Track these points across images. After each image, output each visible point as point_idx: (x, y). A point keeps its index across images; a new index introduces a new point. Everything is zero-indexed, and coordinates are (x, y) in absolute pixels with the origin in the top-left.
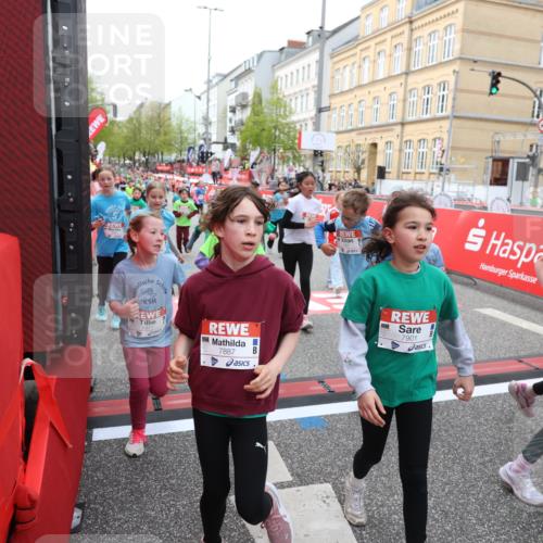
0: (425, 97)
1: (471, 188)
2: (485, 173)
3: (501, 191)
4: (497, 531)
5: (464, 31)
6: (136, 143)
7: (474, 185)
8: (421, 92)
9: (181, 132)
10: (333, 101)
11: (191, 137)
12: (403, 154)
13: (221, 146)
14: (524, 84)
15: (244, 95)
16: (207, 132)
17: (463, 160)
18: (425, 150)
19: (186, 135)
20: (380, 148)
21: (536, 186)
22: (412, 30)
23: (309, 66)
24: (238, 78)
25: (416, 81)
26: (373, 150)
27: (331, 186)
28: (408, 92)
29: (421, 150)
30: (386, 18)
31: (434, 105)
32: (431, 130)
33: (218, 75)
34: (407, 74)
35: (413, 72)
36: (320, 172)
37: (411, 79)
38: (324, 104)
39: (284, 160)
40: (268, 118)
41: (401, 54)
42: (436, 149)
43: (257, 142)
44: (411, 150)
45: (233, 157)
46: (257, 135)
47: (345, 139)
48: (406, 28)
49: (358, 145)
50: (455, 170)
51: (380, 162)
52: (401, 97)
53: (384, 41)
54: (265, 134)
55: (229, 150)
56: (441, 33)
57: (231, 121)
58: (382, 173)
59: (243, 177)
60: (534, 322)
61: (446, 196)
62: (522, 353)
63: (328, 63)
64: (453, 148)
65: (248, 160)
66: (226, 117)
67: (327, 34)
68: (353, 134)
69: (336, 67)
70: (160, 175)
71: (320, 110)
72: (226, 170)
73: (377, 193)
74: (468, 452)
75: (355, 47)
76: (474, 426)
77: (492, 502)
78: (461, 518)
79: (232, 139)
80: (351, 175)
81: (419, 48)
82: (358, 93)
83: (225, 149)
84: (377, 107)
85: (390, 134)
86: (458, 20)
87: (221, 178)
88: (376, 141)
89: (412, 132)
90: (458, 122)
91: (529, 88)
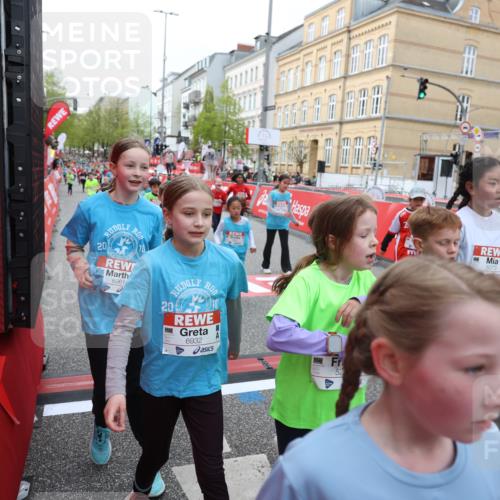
0: (362, 99)
1: (400, 183)
2: (414, 169)
3: (427, 185)
5: (396, 41)
6: (95, 135)
7: (404, 179)
8: (357, 94)
9: (138, 126)
10: (279, 100)
11: (147, 130)
12: (341, 151)
13: (175, 140)
14: (448, 90)
15: (197, 93)
16: (162, 127)
17: (394, 157)
18: (361, 147)
19: (142, 128)
20: (320, 144)
22: (350, 39)
23: (257, 68)
24: (192, 77)
25: (354, 85)
26: (314, 146)
27: (275, 178)
28: (346, 94)
29: (357, 147)
30: (327, 27)
31: (369, 106)
32: (366, 129)
33: (173, 74)
34: (345, 78)
35: (351, 76)
36: (266, 165)
37: (349, 83)
38: (270, 103)
39: (233, 153)
40: (219, 115)
41: (340, 60)
42: (371, 147)
43: (208, 136)
44: (348, 147)
45: (186, 150)
46: (209, 131)
47: (289, 136)
48: (345, 37)
49: (301, 142)
50: (388, 165)
51: (320, 157)
52: (340, 99)
53: (326, 47)
54: (216, 129)
55: (183, 144)
56: (376, 42)
57: (184, 116)
58: (322, 167)
59: (195, 168)
61: (379, 189)
63: (274, 66)
64: (386, 146)
65: (200, 152)
66: (180, 112)
67: (274, 40)
68: (297, 131)
69: (282, 70)
71: (266, 109)
72: (179, 161)
73: (318, 185)
75: (298, 53)
79: (185, 133)
80: (294, 169)
81: (356, 55)
82: (301, 94)
83: (179, 142)
84: (318, 108)
85: (330, 131)
86: (391, 31)
87: (175, 168)
88: (317, 138)
89: (349, 131)
90: (390, 122)
91: (453, 94)
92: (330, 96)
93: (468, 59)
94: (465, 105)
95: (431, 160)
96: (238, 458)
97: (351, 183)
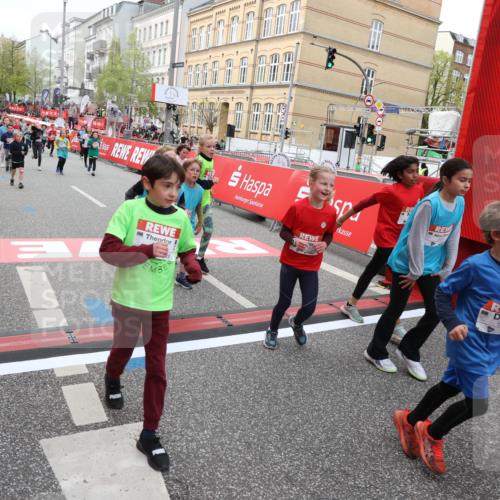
0: (273, 64)
1: (307, 152)
2: (320, 138)
3: (332, 156)
4: (291, 458)
5: (308, 8)
7: (310, 148)
8: (269, 60)
9: (36, 73)
10: (189, 59)
11: (46, 79)
12: (251, 116)
13: (77, 92)
14: (354, 62)
15: (103, 44)
16: (62, 77)
17: (302, 126)
19: (40, 77)
20: (231, 108)
21: (360, 154)
23: (167, 22)
24: (97, 25)
25: (266, 49)
26: (225, 110)
28: (258, 58)
29: (268, 113)
31: (280, 72)
32: (277, 96)
33: (76, 20)
34: (257, 41)
35: (263, 40)
36: (175, 127)
37: (262, 46)
39: (140, 111)
40: (126, 69)
41: (253, 22)
42: (280, 114)
43: (112, 88)
44: (259, 113)
45: (90, 104)
46: (114, 84)
47: (199, 97)
49: (211, 104)
50: (296, 133)
51: (231, 121)
52: (252, 62)
53: (238, 7)
54: (121, 84)
56: (288, 7)
57: (88, 66)
58: (231, 131)
59: (99, 124)
60: (346, 270)
61: (284, 155)
62: (334, 298)
64: (294, 114)
65: (105, 108)
66: (83, 63)
68: (207, 93)
69: (193, 27)
70: (12, 115)
71: (174, 65)
72: (82, 116)
73: (227, 149)
74: (276, 387)
75: (211, 10)
76: (284, 363)
77: (291, 431)
78: (262, 448)
79: (90, 86)
80: (204, 132)
81: (269, 18)
82: (213, 54)
83: (82, 95)
84: (230, 69)
85: (240, 95)
88: (228, 101)
89: (260, 96)
90: (300, 90)
91: (359, 67)
92: (242, 59)
93: (375, 33)
94: (370, 79)
95: (336, 130)
96: (115, 428)
97: (260, 149)
